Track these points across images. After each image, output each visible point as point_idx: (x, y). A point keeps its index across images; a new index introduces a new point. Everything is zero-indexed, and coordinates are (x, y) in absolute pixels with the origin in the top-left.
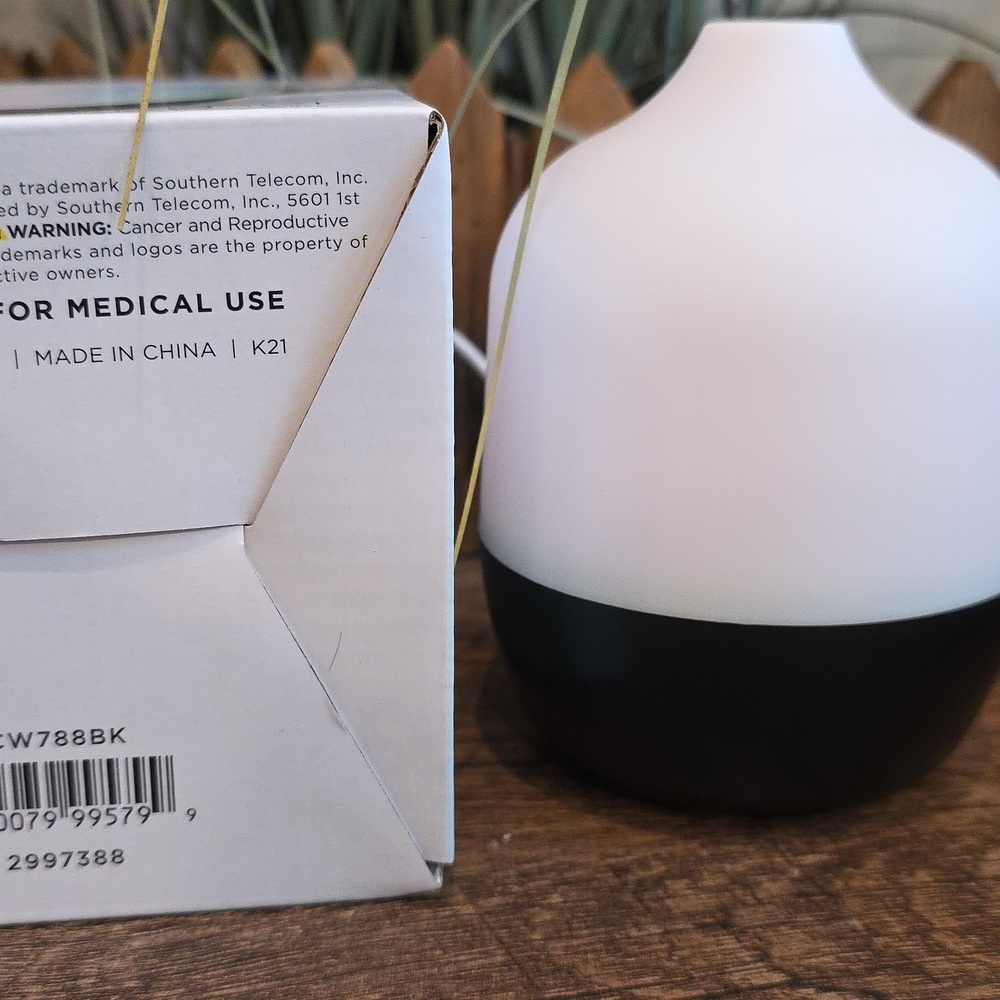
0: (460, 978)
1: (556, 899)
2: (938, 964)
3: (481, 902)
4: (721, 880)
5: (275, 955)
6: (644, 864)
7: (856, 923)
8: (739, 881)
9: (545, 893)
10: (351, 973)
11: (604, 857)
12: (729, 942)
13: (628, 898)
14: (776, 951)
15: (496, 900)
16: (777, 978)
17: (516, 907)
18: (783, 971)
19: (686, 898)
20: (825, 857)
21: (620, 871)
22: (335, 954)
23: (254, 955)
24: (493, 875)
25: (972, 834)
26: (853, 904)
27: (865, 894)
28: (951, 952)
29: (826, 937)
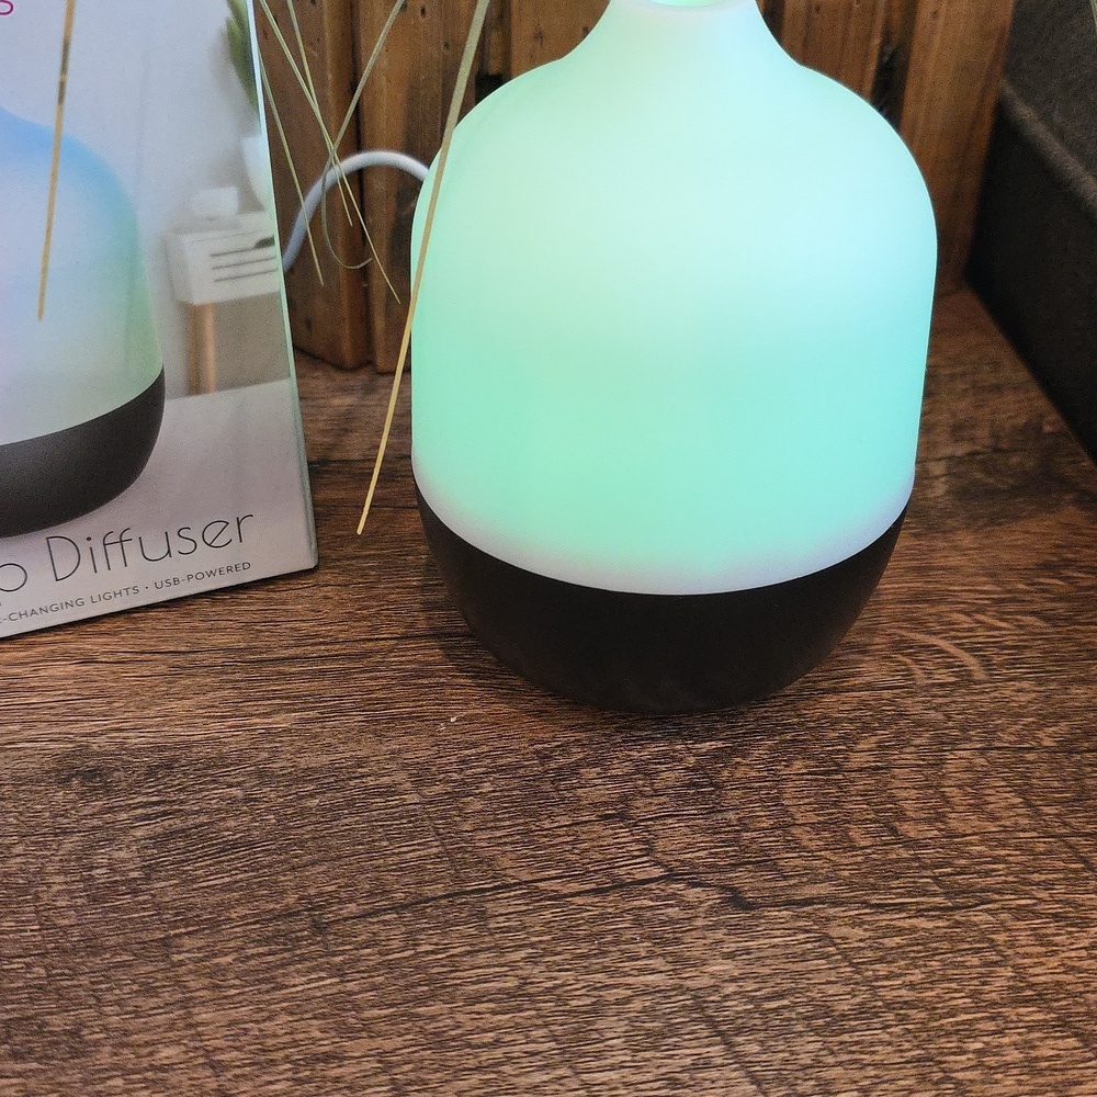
0: (401, 869)
1: (487, 787)
2: (792, 861)
3: (426, 791)
4: (627, 768)
5: (251, 845)
6: (564, 749)
7: (731, 816)
8: (642, 769)
9: (478, 780)
10: (313, 864)
11: (532, 742)
12: (624, 835)
13: (547, 787)
14: (660, 845)
15: (438, 789)
16: (657, 872)
17: (453, 796)
18: (663, 866)
19: (597, 788)
20: (720, 744)
21: (544, 757)
22: (301, 844)
23: (235, 845)
24: (438, 761)
25: (851, 721)
26: (733, 796)
27: (745, 785)
28: (804, 848)
29: (704, 831)
